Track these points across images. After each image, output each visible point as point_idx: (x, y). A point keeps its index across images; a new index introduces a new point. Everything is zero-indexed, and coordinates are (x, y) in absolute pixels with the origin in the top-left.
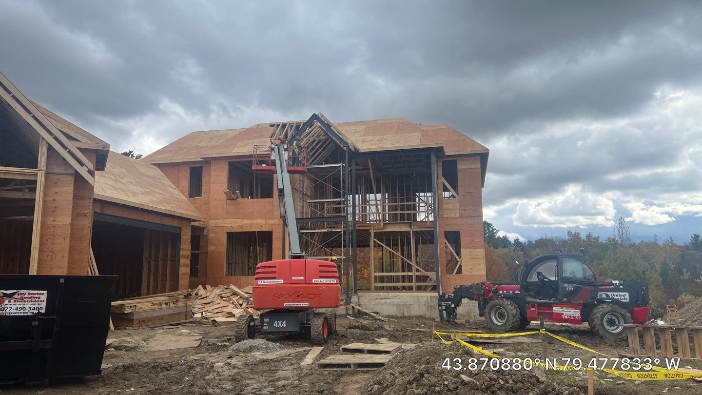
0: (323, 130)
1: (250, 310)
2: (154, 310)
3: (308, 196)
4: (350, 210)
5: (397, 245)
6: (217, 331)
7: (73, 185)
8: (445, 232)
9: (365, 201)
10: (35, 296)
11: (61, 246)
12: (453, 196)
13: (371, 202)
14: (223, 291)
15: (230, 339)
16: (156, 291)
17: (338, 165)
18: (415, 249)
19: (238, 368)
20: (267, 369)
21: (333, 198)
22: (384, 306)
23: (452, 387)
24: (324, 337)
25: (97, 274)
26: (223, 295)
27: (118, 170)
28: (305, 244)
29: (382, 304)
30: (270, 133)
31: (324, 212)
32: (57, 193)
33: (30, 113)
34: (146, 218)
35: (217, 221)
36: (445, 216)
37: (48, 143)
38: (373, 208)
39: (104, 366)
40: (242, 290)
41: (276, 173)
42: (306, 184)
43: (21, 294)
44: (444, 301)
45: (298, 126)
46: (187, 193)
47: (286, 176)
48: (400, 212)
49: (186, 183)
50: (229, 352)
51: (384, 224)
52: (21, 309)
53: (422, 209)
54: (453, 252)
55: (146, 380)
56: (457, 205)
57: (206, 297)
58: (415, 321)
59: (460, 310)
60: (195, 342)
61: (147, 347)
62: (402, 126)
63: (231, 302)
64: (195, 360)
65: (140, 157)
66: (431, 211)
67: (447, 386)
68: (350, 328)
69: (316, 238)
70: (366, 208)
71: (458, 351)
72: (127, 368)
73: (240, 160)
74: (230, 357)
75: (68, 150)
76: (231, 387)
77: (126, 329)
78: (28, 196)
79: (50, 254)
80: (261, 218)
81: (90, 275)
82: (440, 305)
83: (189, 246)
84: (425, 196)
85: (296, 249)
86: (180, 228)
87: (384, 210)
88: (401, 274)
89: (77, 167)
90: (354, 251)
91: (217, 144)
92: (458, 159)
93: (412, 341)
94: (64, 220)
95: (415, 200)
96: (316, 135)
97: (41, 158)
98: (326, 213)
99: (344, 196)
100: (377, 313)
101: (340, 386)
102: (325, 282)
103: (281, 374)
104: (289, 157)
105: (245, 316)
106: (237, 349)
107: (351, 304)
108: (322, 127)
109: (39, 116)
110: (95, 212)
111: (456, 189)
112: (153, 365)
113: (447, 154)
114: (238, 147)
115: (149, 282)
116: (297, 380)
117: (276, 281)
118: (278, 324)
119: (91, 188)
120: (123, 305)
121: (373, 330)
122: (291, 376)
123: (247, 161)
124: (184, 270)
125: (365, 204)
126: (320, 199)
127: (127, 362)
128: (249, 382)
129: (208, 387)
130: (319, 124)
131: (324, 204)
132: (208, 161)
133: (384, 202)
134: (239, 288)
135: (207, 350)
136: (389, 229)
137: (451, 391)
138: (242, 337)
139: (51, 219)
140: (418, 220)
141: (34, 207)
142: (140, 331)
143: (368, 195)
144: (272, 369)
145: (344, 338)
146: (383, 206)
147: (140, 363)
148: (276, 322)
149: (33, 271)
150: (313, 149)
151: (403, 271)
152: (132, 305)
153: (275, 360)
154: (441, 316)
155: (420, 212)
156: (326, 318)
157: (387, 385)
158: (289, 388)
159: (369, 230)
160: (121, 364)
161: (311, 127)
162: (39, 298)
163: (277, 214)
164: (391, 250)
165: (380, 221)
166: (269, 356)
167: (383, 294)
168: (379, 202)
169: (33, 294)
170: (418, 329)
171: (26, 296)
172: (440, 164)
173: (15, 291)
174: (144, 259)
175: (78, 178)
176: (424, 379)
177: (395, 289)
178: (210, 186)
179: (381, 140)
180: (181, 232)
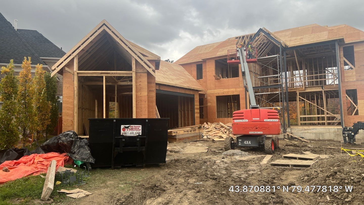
0: (265, 37)
1: (231, 135)
2: (185, 134)
3: (258, 74)
4: (284, 80)
5: (314, 99)
6: (215, 145)
7: (147, 77)
8: (346, 90)
9: (293, 75)
10: (137, 127)
11: (145, 105)
12: (351, 68)
13: (296, 76)
14: (216, 125)
15: (222, 149)
16: (185, 125)
17: (276, 56)
18: (326, 101)
19: (227, 164)
20: (243, 165)
21: (273, 75)
22: (307, 134)
23: (356, 180)
24: (272, 150)
25: (160, 118)
26: (216, 127)
27: (164, 69)
28: (258, 101)
29: (306, 133)
30: (236, 42)
31: (268, 83)
32: (140, 81)
33: (127, 45)
34: (178, 91)
35: (211, 91)
36: (346, 80)
37: (135, 59)
38: (298, 79)
39: (167, 159)
40: (226, 125)
41: (240, 64)
42: (257, 68)
43: (132, 127)
44: (346, 131)
45: (251, 37)
46: (196, 78)
47: (246, 64)
48: (316, 80)
49: (195, 73)
50: (222, 156)
51: (305, 88)
52: (132, 133)
53: (330, 77)
54: (352, 102)
55: (185, 167)
56: (354, 73)
57: (208, 128)
58: (327, 142)
59: (357, 136)
60: (205, 150)
61: (184, 151)
62: (315, 29)
63: (221, 131)
64: (206, 158)
65: (173, 62)
66: (336, 78)
67: (353, 180)
68: (287, 145)
69: (264, 97)
70: (293, 79)
71: (359, 160)
72: (177, 161)
73: (221, 58)
74: (223, 158)
75: (143, 61)
76: (225, 173)
77: (173, 143)
78: (129, 83)
79: (140, 109)
80: (233, 88)
81: (157, 118)
82: (343, 134)
83: (198, 104)
84: (331, 70)
85: (254, 103)
86: (194, 95)
87: (305, 79)
88: (317, 116)
89: (148, 69)
90: (288, 104)
91: (209, 51)
92: (354, 45)
93: (326, 154)
94: (145, 93)
95: (325, 72)
96: (261, 40)
97: (133, 66)
98: (269, 83)
99: (279, 73)
100: (303, 138)
101: (284, 176)
102: (271, 121)
103: (250, 168)
104: (247, 54)
105: (229, 138)
106: (226, 154)
107: (287, 133)
108: (265, 35)
109: (131, 47)
110: (156, 89)
111: (353, 63)
112: (187, 160)
113: (346, 43)
114: (219, 52)
115: (181, 121)
116: (260, 171)
117: (244, 121)
118: (246, 142)
119: (154, 78)
120: (171, 132)
121: (301, 147)
122: (256, 169)
123: (224, 59)
124: (197, 115)
125: (293, 77)
126: (265, 76)
127: (176, 158)
128: (234, 171)
129: (214, 172)
130: (263, 34)
131: (268, 78)
132: (205, 61)
133: (305, 75)
134: (224, 124)
135: (212, 154)
136: (308, 90)
137: (356, 183)
138: (228, 148)
139: (139, 93)
140: (327, 84)
141: (132, 88)
142: (180, 144)
143: (294, 72)
144: (245, 165)
145: (284, 151)
146: (304, 77)
147: (181, 159)
148: (245, 141)
149: (134, 117)
150: (260, 48)
151: (318, 114)
152: (175, 132)
153: (246, 161)
154: (345, 140)
155: (328, 79)
156: (273, 140)
157: (313, 177)
158: (255, 175)
159: (296, 91)
160: (173, 159)
161: (258, 36)
162: (139, 128)
163: (242, 85)
164: (310, 102)
165: (302, 86)
166: (243, 159)
167: (306, 127)
168: (301, 75)
169: (136, 127)
170: (329, 147)
171: (134, 127)
172: (342, 49)
173: (129, 125)
174: (179, 110)
175: (149, 73)
176: (337, 175)
177: (311, 124)
178: (206, 73)
179: (302, 38)
180: (194, 97)
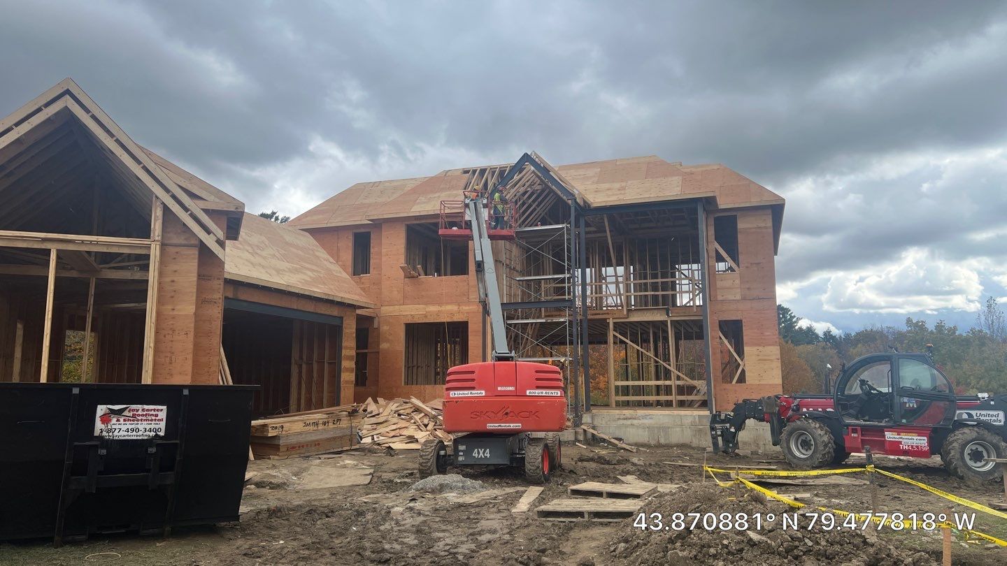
0: (538, 176)
1: (439, 433)
2: (307, 433)
3: (517, 271)
4: (579, 290)
5: (646, 341)
6: (393, 463)
7: (197, 261)
8: (720, 321)
9: (600, 278)
10: (151, 413)
11: (183, 344)
12: (731, 269)
13: (609, 279)
14: (401, 405)
15: (412, 474)
16: (310, 406)
17: (560, 226)
18: (674, 347)
19: (424, 515)
20: (465, 517)
21: (554, 274)
22: (632, 431)
23: (734, 548)
24: (543, 473)
25: (231, 383)
26: (401, 412)
27: (255, 239)
28: (514, 340)
29: (627, 426)
30: (463, 183)
31: (541, 294)
32: (176, 271)
33: (139, 162)
34: (296, 304)
35: (391, 308)
36: (720, 298)
37: (163, 203)
38: (612, 288)
39: (243, 509)
40: (428, 404)
41: (473, 240)
42: (515, 254)
43: (133, 410)
44: (719, 423)
45: (502, 172)
46: (350, 270)
47: (487, 242)
48: (653, 293)
49: (348, 256)
50: (412, 493)
51: (629, 311)
52: (133, 430)
53: (685, 288)
54: (732, 350)
55: (299, 529)
56: (738, 281)
57: (378, 414)
58: (676, 451)
59: (742, 436)
60: (363, 477)
61: (299, 484)
62: (655, 168)
63: (413, 421)
64: (365, 503)
65: (286, 220)
66: (697, 292)
67: (727, 546)
68: (581, 460)
69: (529, 330)
70: (601, 287)
71: (743, 497)
72: (274, 513)
73: (423, 221)
74: (413, 500)
75: (189, 212)
76: (416, 542)
77: (270, 459)
78: (138, 275)
79: (169, 355)
80: (451, 303)
81: (221, 384)
82: (712, 429)
83: (353, 344)
84: (688, 269)
85: (502, 347)
86: (341, 318)
87: (628, 290)
88: (653, 383)
89: (202, 235)
90: (585, 350)
91: (389, 200)
92: (738, 214)
93: (672, 480)
94: (187, 308)
95: (673, 276)
96: (527, 184)
97: (155, 225)
98: (543, 295)
99: (569, 270)
100: (620, 440)
101: (570, 543)
102: (544, 395)
103: (484, 524)
104: (490, 216)
105: (432, 441)
106: (422, 489)
107: (583, 427)
108: (536, 171)
109: (151, 167)
110: (226, 298)
111: (735, 258)
112: (307, 509)
113: (721, 207)
114: (419, 203)
115: (299, 394)
116: (508, 533)
117: (475, 393)
118: (479, 453)
119: (221, 264)
120: (265, 426)
121: (615, 464)
122: (498, 529)
123: (431, 224)
124: (348, 377)
125: (600, 281)
126: (534, 275)
127: (273, 504)
128: (441, 535)
129: (384, 542)
130: (532, 168)
131: (540, 283)
132: (378, 224)
133: (627, 278)
134: (423, 402)
135: (381, 489)
136: (635, 318)
137: (733, 554)
138: (429, 471)
139: (170, 307)
140: (679, 305)
141: (147, 290)
142: (288, 461)
143: (603, 269)
144: (472, 517)
145: (573, 475)
146: (627, 284)
147: (290, 506)
148: (476, 450)
149: (147, 379)
150: (524, 204)
151: (658, 378)
152: (278, 425)
153: (475, 504)
154: (715, 444)
155: (681, 292)
156: (546, 446)
157: (638, 543)
158: (496, 545)
159: (606, 319)
160: (265, 507)
161: (520, 173)
162: (157, 416)
163: (474, 297)
164: (639, 348)
165: (622, 306)
166: (468, 499)
167: (628, 412)
168: (620, 279)
169: (148, 410)
170: (680, 463)
171: (140, 413)
172: (711, 222)
173: (125, 406)
174: (293, 361)
175: (204, 250)
176: (692, 536)
177: (646, 405)
178: (381, 259)
179: (623, 188)
180: (342, 324)
